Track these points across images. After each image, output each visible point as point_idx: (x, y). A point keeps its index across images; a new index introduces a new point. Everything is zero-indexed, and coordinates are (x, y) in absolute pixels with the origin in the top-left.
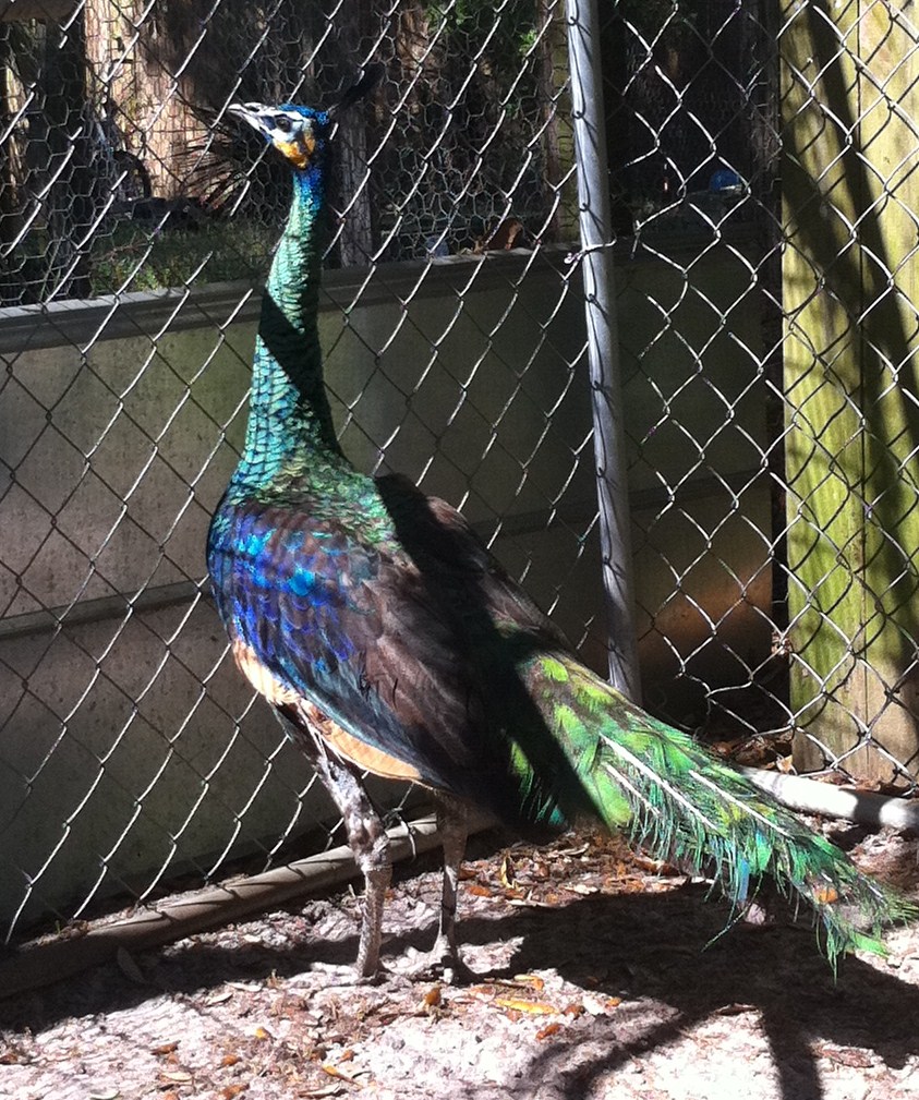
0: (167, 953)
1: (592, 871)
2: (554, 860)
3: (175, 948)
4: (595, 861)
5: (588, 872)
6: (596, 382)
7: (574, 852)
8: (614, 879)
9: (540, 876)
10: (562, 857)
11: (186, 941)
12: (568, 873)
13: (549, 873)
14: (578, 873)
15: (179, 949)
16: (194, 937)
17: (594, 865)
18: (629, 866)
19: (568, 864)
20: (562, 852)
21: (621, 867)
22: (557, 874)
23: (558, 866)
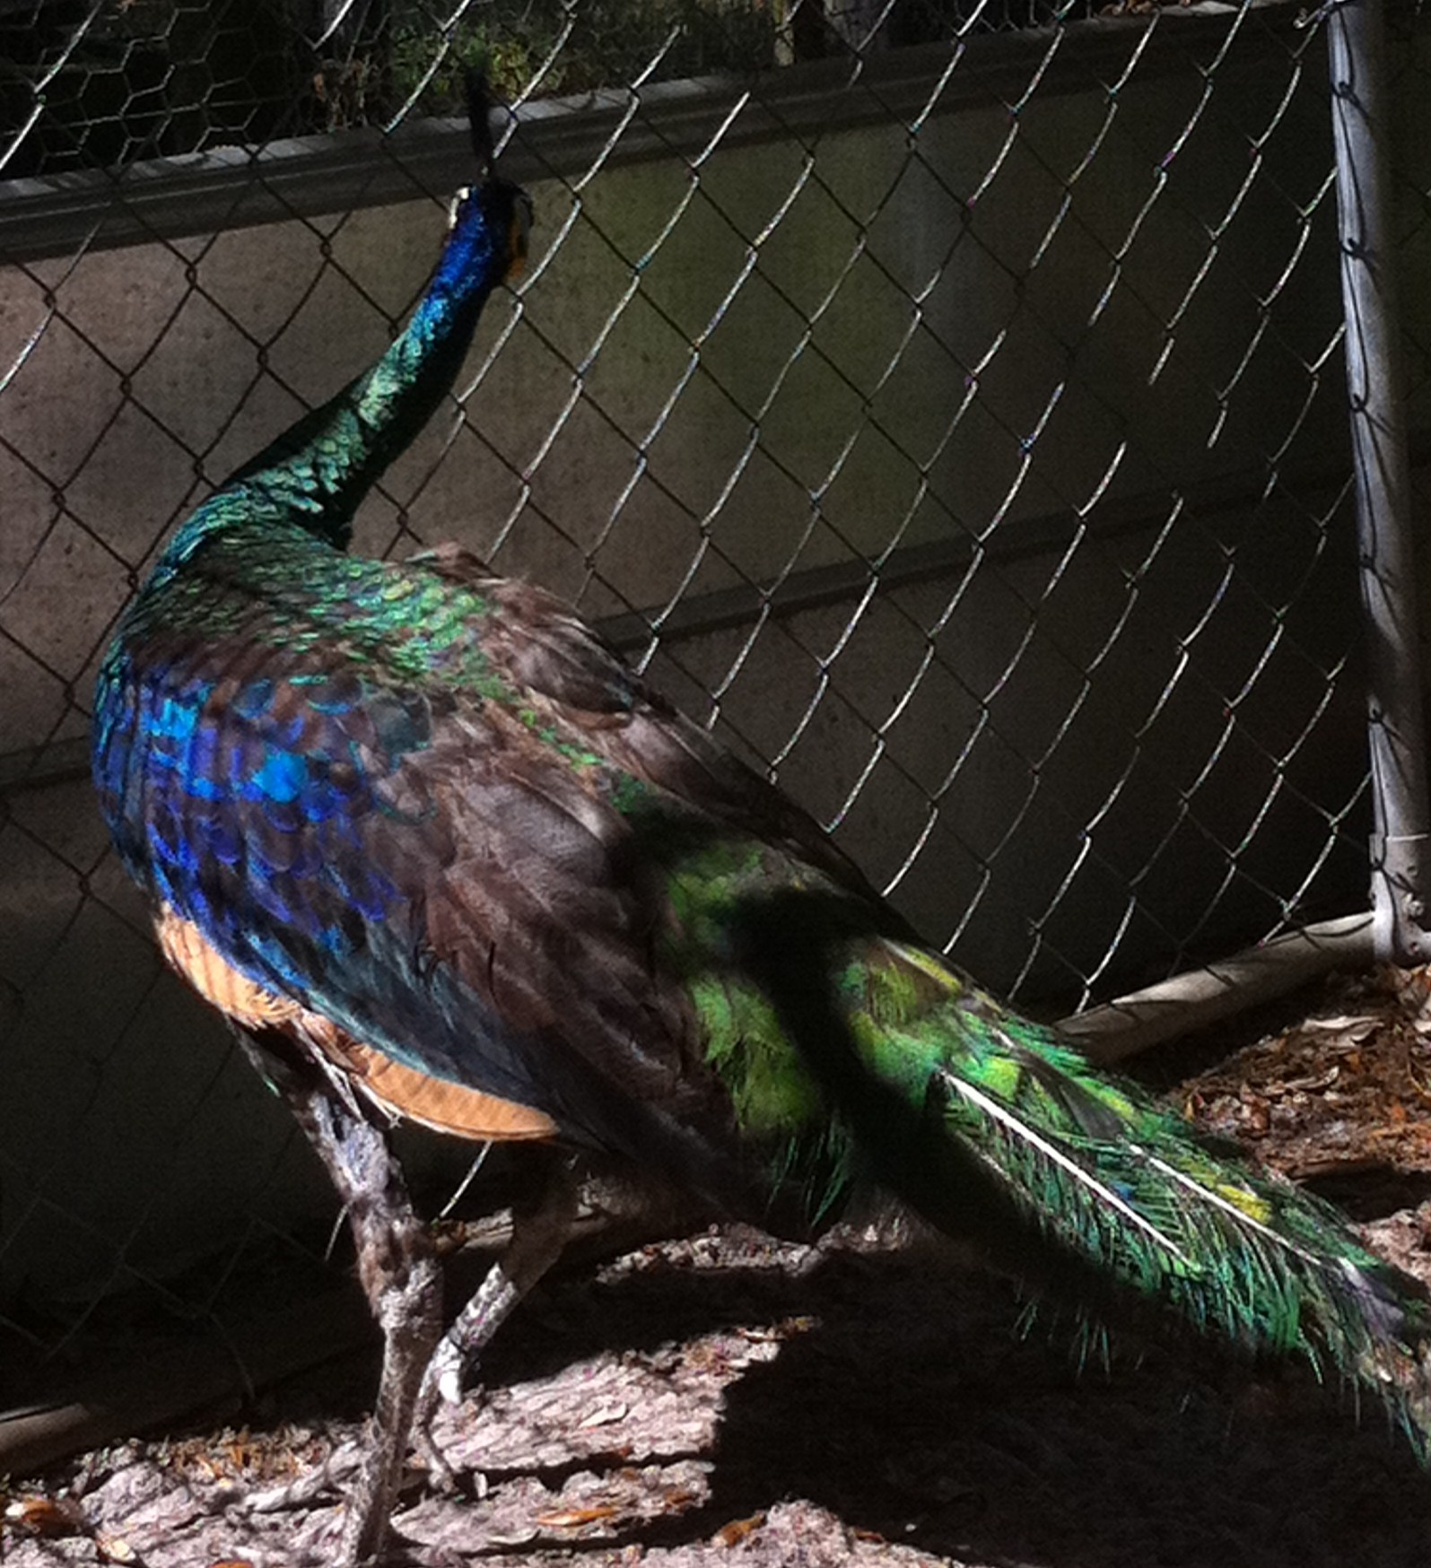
0: (602, 1279)
1: (1344, 1118)
2: (1276, 1099)
3: (618, 1267)
4: (1349, 1099)
5: (1337, 1119)
6: (1351, 242)
7: (1310, 1082)
8: (1385, 1131)
9: (1253, 1129)
10: (1290, 1093)
11: (638, 1255)
12: (1301, 1123)
13: (1269, 1120)
14: (1321, 1122)
15: (624, 1270)
16: (650, 1248)
17: (1346, 1106)
18: (1410, 1108)
19: (1302, 1105)
20: (1291, 1085)
21: (1396, 1111)
22: (1283, 1123)
23: (1287, 1110)
